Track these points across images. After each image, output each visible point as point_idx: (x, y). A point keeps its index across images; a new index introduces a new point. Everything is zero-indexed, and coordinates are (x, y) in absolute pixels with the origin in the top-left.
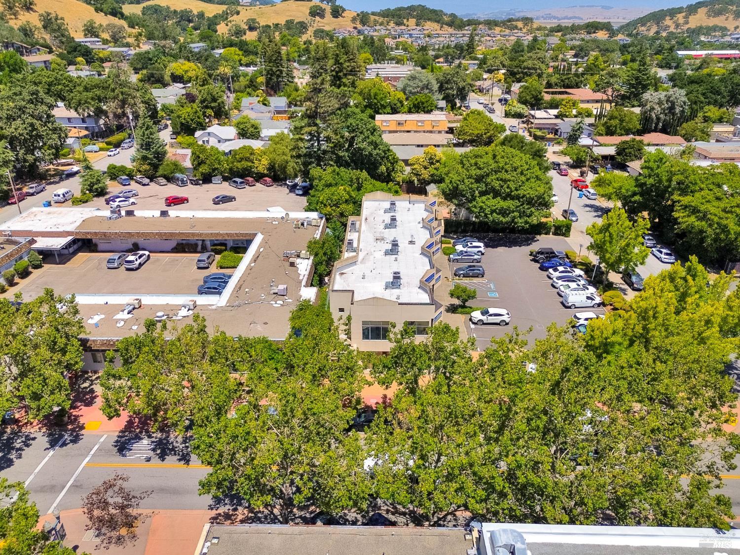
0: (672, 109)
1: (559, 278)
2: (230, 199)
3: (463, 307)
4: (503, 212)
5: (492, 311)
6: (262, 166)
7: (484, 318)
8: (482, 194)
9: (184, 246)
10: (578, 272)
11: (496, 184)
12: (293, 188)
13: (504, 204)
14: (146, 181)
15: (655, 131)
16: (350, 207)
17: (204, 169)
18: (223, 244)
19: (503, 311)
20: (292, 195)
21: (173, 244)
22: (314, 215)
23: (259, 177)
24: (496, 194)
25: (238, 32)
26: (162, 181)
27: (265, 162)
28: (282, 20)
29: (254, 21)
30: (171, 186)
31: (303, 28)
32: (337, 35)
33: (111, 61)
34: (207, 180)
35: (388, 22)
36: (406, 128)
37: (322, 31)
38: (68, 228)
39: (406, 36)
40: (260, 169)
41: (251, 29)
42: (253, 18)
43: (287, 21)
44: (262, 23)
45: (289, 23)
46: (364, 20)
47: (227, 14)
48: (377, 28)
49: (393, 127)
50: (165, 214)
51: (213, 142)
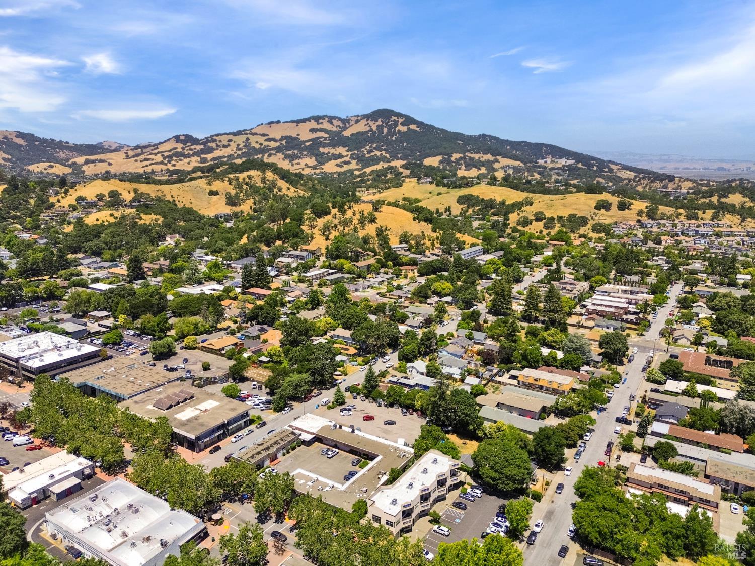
1: (494, 523)
2: (392, 423)
3: (436, 521)
5: (442, 527)
7: (437, 530)
13: (494, 475)
14: (365, 398)
17: (391, 400)
18: (367, 456)
19: (446, 530)
22: (413, 451)
25: (526, 223)
26: (371, 401)
27: (419, 403)
28: (566, 213)
29: (541, 213)
30: (375, 404)
31: (583, 221)
32: (614, 229)
33: (409, 265)
34: (391, 405)
35: (678, 216)
36: (540, 383)
37: (601, 225)
38: (315, 431)
39: (691, 233)
40: (417, 406)
41: (538, 220)
42: (541, 210)
43: (570, 216)
44: (548, 215)
45: (572, 217)
46: (651, 215)
47: (523, 204)
48: (662, 222)
49: (531, 381)
50: (353, 431)
51: (414, 372)
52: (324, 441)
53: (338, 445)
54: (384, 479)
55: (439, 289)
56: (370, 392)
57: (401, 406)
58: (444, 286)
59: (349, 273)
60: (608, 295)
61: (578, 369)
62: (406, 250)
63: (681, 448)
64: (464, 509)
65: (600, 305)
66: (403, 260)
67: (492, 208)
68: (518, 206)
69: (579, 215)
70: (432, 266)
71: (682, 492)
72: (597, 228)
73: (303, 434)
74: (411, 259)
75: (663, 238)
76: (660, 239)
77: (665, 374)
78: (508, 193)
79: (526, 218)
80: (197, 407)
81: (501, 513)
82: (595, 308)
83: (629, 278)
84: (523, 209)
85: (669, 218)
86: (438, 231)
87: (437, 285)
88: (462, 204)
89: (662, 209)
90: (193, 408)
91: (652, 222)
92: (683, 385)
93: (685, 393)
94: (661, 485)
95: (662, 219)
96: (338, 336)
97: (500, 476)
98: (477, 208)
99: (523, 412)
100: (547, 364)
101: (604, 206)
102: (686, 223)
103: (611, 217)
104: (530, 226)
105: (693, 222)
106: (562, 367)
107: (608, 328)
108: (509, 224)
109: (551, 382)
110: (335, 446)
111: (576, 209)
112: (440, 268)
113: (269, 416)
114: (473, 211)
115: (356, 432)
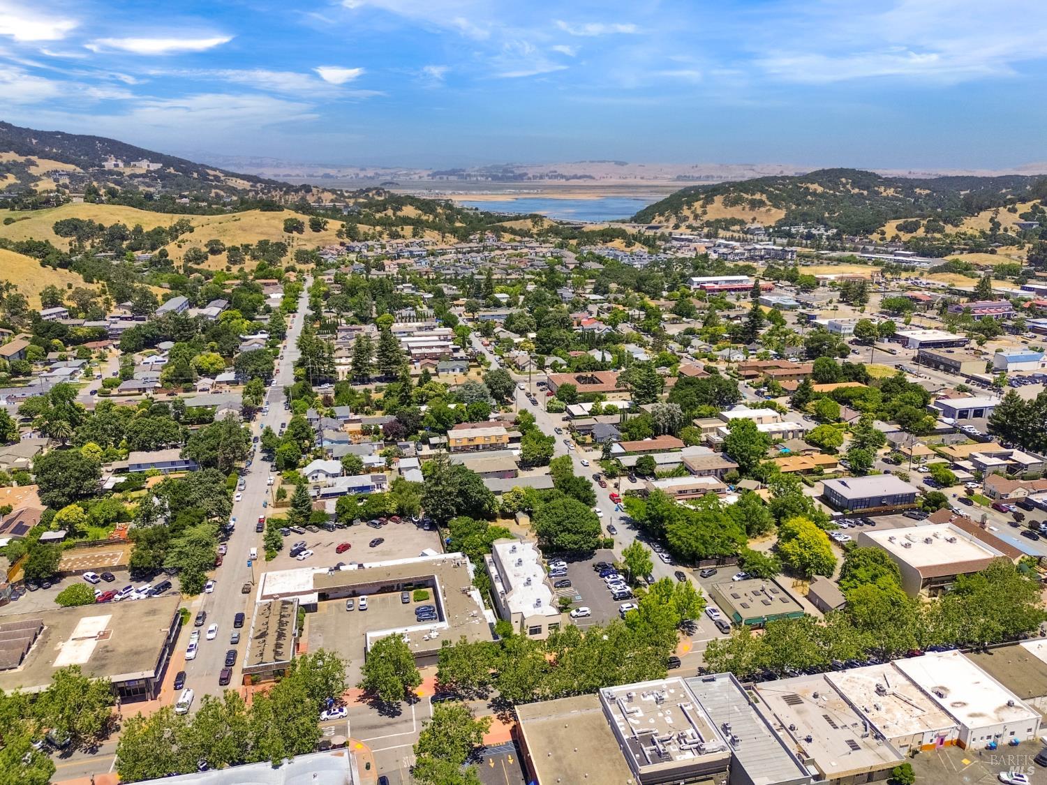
0: (672, 418)
1: (612, 583)
2: (380, 541)
3: (566, 608)
4: (575, 542)
5: (581, 609)
6: (392, 507)
7: (578, 614)
8: (561, 532)
9: (386, 588)
10: (621, 577)
11: (569, 526)
12: (420, 525)
13: (575, 538)
14: (302, 530)
15: (664, 434)
16: (483, 548)
17: (348, 516)
18: (411, 584)
19: (586, 609)
20: (421, 530)
21: (378, 588)
22: (459, 555)
23: (389, 516)
24: (570, 531)
25: (198, 257)
26: (315, 528)
27: (394, 505)
28: (253, 240)
29: (217, 242)
30: (323, 532)
31: (281, 249)
32: (325, 257)
33: (92, 340)
34: (350, 523)
35: (381, 234)
36: (476, 443)
37: (306, 252)
38: (310, 587)
39: (406, 254)
40: (391, 511)
41: (214, 252)
42: (213, 238)
43: (260, 242)
44: (228, 245)
45: (263, 245)
46: (352, 234)
47: (177, 231)
48: (370, 243)
49: (465, 443)
50: (361, 566)
51: (321, 477)
53: (357, 590)
54: (476, 594)
55: (206, 365)
56: (307, 517)
57: (363, 519)
58: (211, 360)
60: (409, 336)
61: (486, 419)
62: (66, 318)
63: (658, 458)
64: (569, 585)
65: (420, 348)
66: (79, 333)
67: (123, 238)
68: (174, 232)
69: (273, 240)
70: (143, 336)
71: (697, 490)
72: (302, 257)
73: (300, 597)
74: (94, 329)
75: (386, 262)
76: (383, 264)
77: (562, 400)
78: (138, 215)
79: (196, 251)
80: (73, 636)
81: (603, 570)
82: (419, 351)
83: (405, 312)
84: (180, 238)
85: (373, 238)
86: (95, 281)
87: (199, 359)
88: (66, 235)
89: (363, 228)
90: (70, 642)
91: (360, 245)
92: (588, 406)
93: (593, 413)
94: (680, 492)
95: (367, 240)
96: (139, 466)
97: (581, 536)
98: (97, 241)
99: (501, 474)
100: (459, 422)
101: (293, 226)
102: (393, 242)
103: (309, 240)
104: (206, 263)
105: (399, 241)
106: (471, 420)
107: (454, 370)
108: (172, 262)
109: (489, 437)
110: (355, 594)
111: (262, 233)
112: (158, 336)
113: (196, 604)
114: (92, 246)
115: (366, 565)
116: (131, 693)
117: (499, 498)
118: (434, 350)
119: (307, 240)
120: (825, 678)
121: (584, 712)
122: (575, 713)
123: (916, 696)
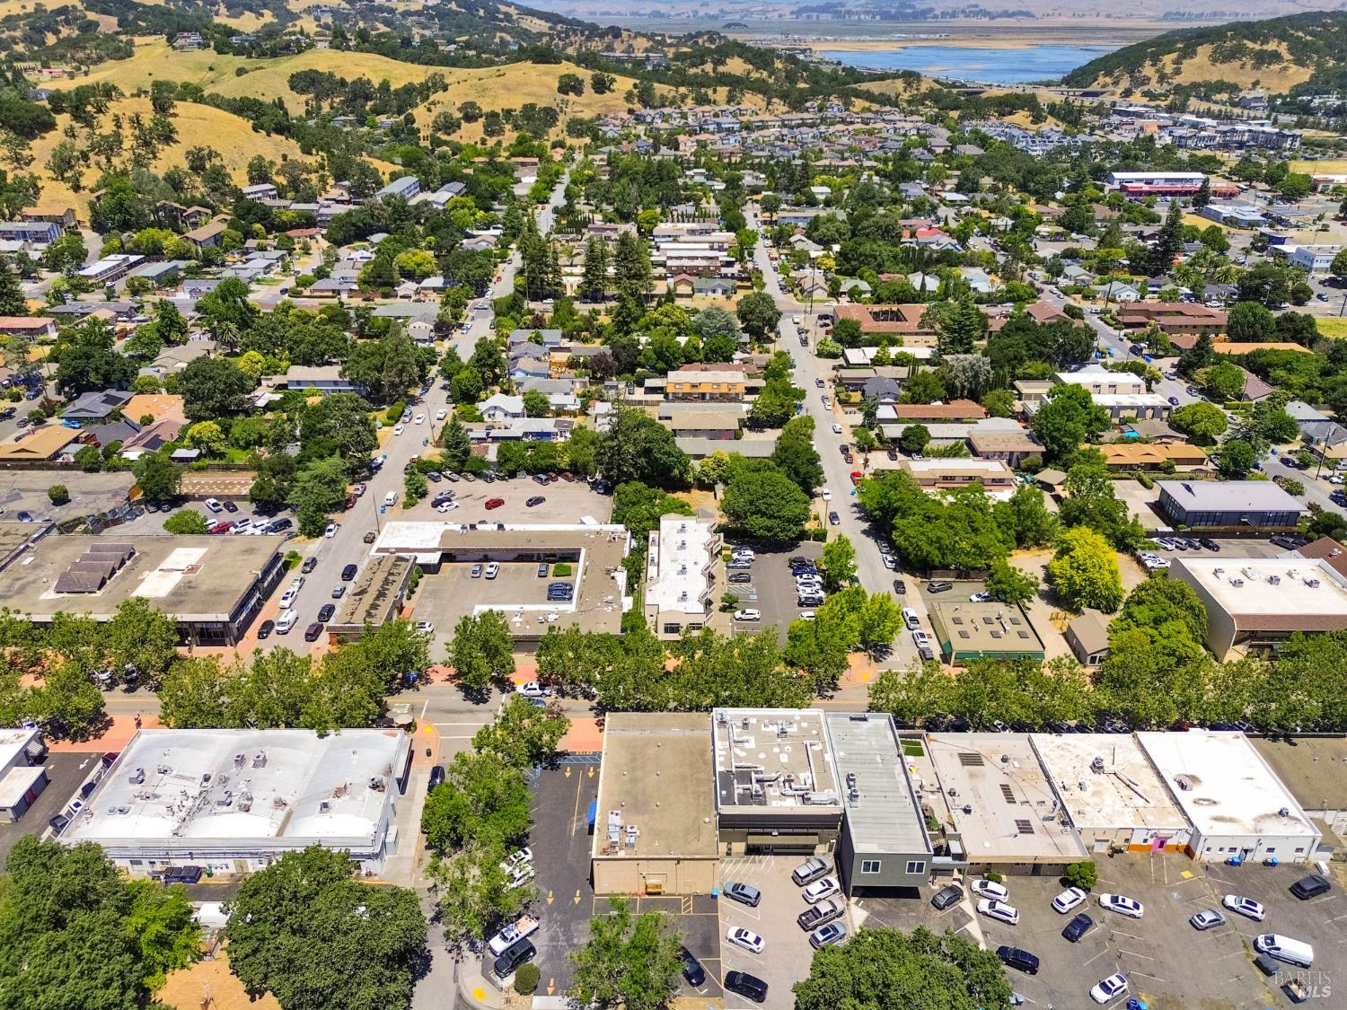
0: (976, 376)
1: (803, 584)
2: (539, 500)
3: (731, 607)
4: (769, 529)
5: (748, 611)
6: (564, 461)
7: (743, 616)
8: (752, 513)
9: (523, 557)
10: (818, 578)
11: (763, 508)
12: (594, 486)
13: (768, 523)
14: (455, 476)
15: (962, 397)
16: (651, 523)
17: (511, 466)
18: (554, 555)
19: (755, 611)
20: (594, 492)
21: (515, 555)
22: (621, 527)
23: (561, 472)
24: (763, 514)
25: (449, 125)
26: (471, 477)
27: (567, 459)
28: (517, 103)
29: (472, 105)
30: (480, 482)
31: (550, 116)
32: (604, 128)
33: (298, 226)
34: (512, 475)
35: (684, 98)
36: (701, 390)
37: (581, 122)
38: (435, 544)
39: (711, 128)
40: (562, 465)
41: (470, 118)
42: (469, 99)
43: (525, 107)
44: (486, 109)
45: (529, 110)
46: (646, 98)
47: (428, 88)
48: (667, 110)
49: (687, 389)
50: (501, 527)
51: (499, 416)
52: (459, 558)
53: (489, 554)
54: (621, 578)
55: (411, 266)
56: (463, 463)
57: (529, 472)
58: (417, 259)
59: (182, 257)
60: (675, 241)
61: (728, 359)
62: (274, 197)
63: (933, 429)
64: (748, 580)
65: (680, 258)
66: (284, 218)
67: (368, 98)
68: (424, 91)
69: (541, 104)
70: (354, 225)
71: (970, 478)
72: (576, 128)
73: (418, 554)
74: (301, 214)
75: (681, 138)
76: (677, 140)
77: (840, 341)
78: (387, 66)
79: (447, 116)
80: (162, 567)
81: (799, 567)
82: (678, 263)
83: (681, 208)
84: (432, 98)
85: (672, 103)
86: (314, 152)
87: (406, 258)
88: (302, 91)
89: (660, 89)
90: (157, 572)
91: (652, 112)
92: (871, 352)
93: (877, 362)
94: (945, 478)
95: (663, 106)
96: (299, 383)
97: (778, 521)
98: (338, 100)
99: (714, 434)
100: (690, 361)
101: (570, 86)
102: (699, 109)
103: (588, 105)
104: (459, 133)
105: (707, 108)
106: (708, 360)
107: (714, 291)
108: (419, 131)
109: (718, 385)
110: (486, 559)
111: (529, 94)
112: (371, 226)
113: (309, 547)
114: (332, 108)
115: (508, 527)
116: (211, 635)
117: (696, 464)
118: (696, 263)
119: (585, 106)
120: (1030, 740)
121: (688, 733)
122: (676, 732)
123: (1147, 781)
